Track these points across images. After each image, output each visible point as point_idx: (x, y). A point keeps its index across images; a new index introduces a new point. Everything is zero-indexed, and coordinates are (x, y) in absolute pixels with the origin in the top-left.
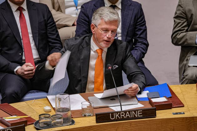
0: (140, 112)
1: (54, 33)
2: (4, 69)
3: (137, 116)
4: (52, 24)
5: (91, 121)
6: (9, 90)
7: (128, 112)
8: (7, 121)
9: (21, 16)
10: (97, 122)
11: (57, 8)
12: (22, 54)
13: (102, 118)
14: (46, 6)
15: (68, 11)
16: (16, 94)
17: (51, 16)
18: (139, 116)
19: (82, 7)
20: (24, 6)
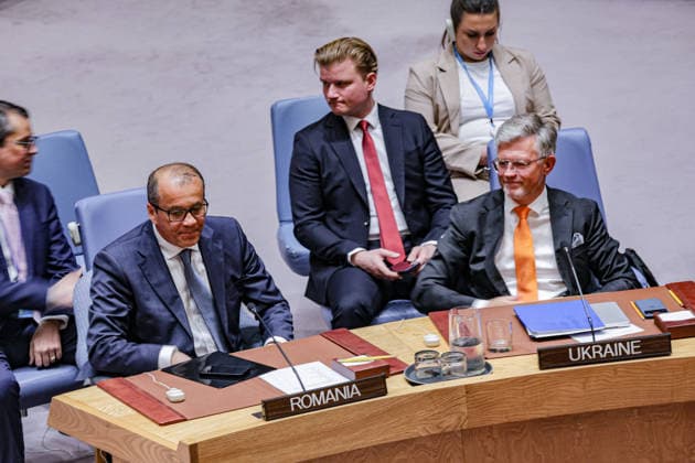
0: (635, 344)
3: (628, 353)
4: (435, 156)
7: (608, 346)
8: (348, 367)
12: (369, 224)
16: (363, 307)
18: (633, 353)
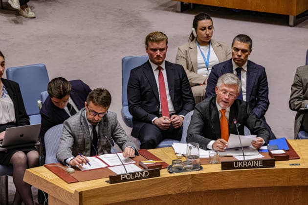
0: (260, 162)
1: (188, 89)
2: (143, 119)
3: (257, 165)
4: (186, 82)
5: (216, 168)
6: (147, 138)
7: (250, 162)
8: (145, 165)
9: (160, 75)
10: (222, 169)
11: (190, 69)
12: (159, 107)
13: (227, 165)
14: (182, 67)
15: (200, 71)
17: (185, 75)
19: (213, 68)
20: (163, 66)
